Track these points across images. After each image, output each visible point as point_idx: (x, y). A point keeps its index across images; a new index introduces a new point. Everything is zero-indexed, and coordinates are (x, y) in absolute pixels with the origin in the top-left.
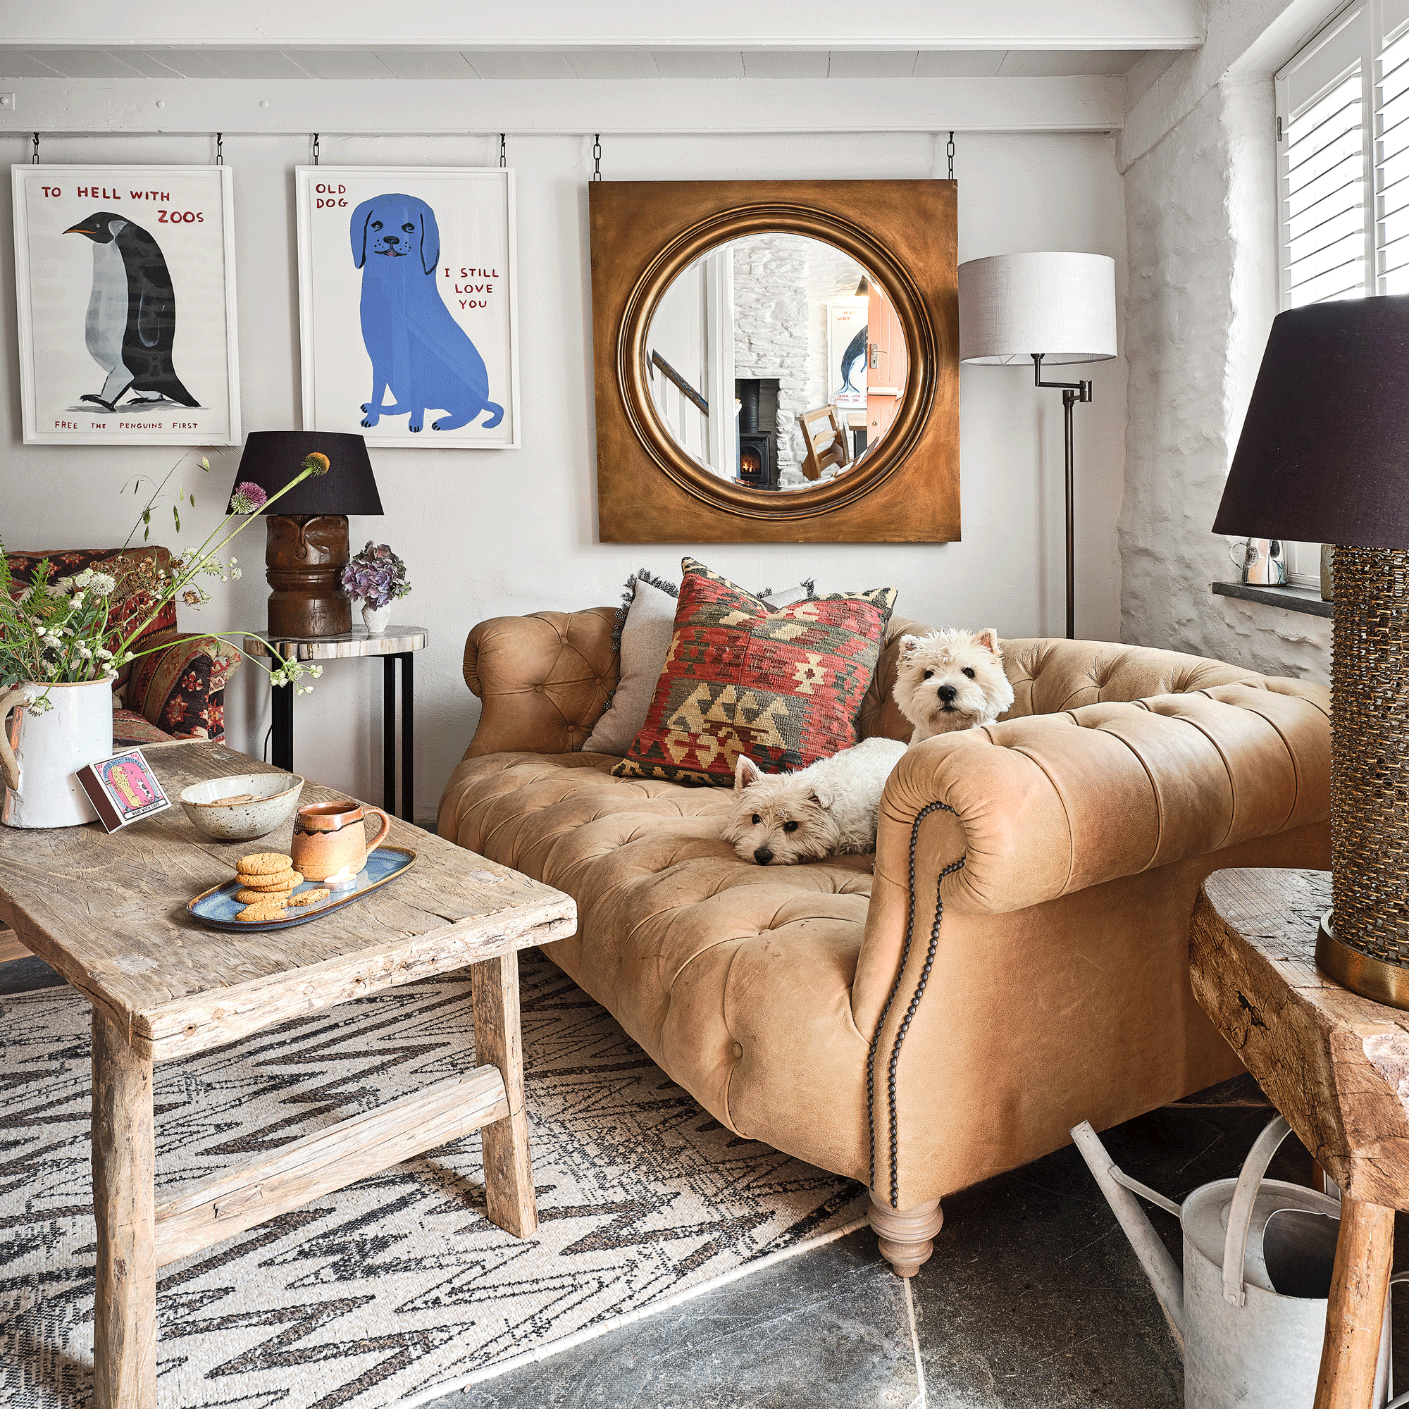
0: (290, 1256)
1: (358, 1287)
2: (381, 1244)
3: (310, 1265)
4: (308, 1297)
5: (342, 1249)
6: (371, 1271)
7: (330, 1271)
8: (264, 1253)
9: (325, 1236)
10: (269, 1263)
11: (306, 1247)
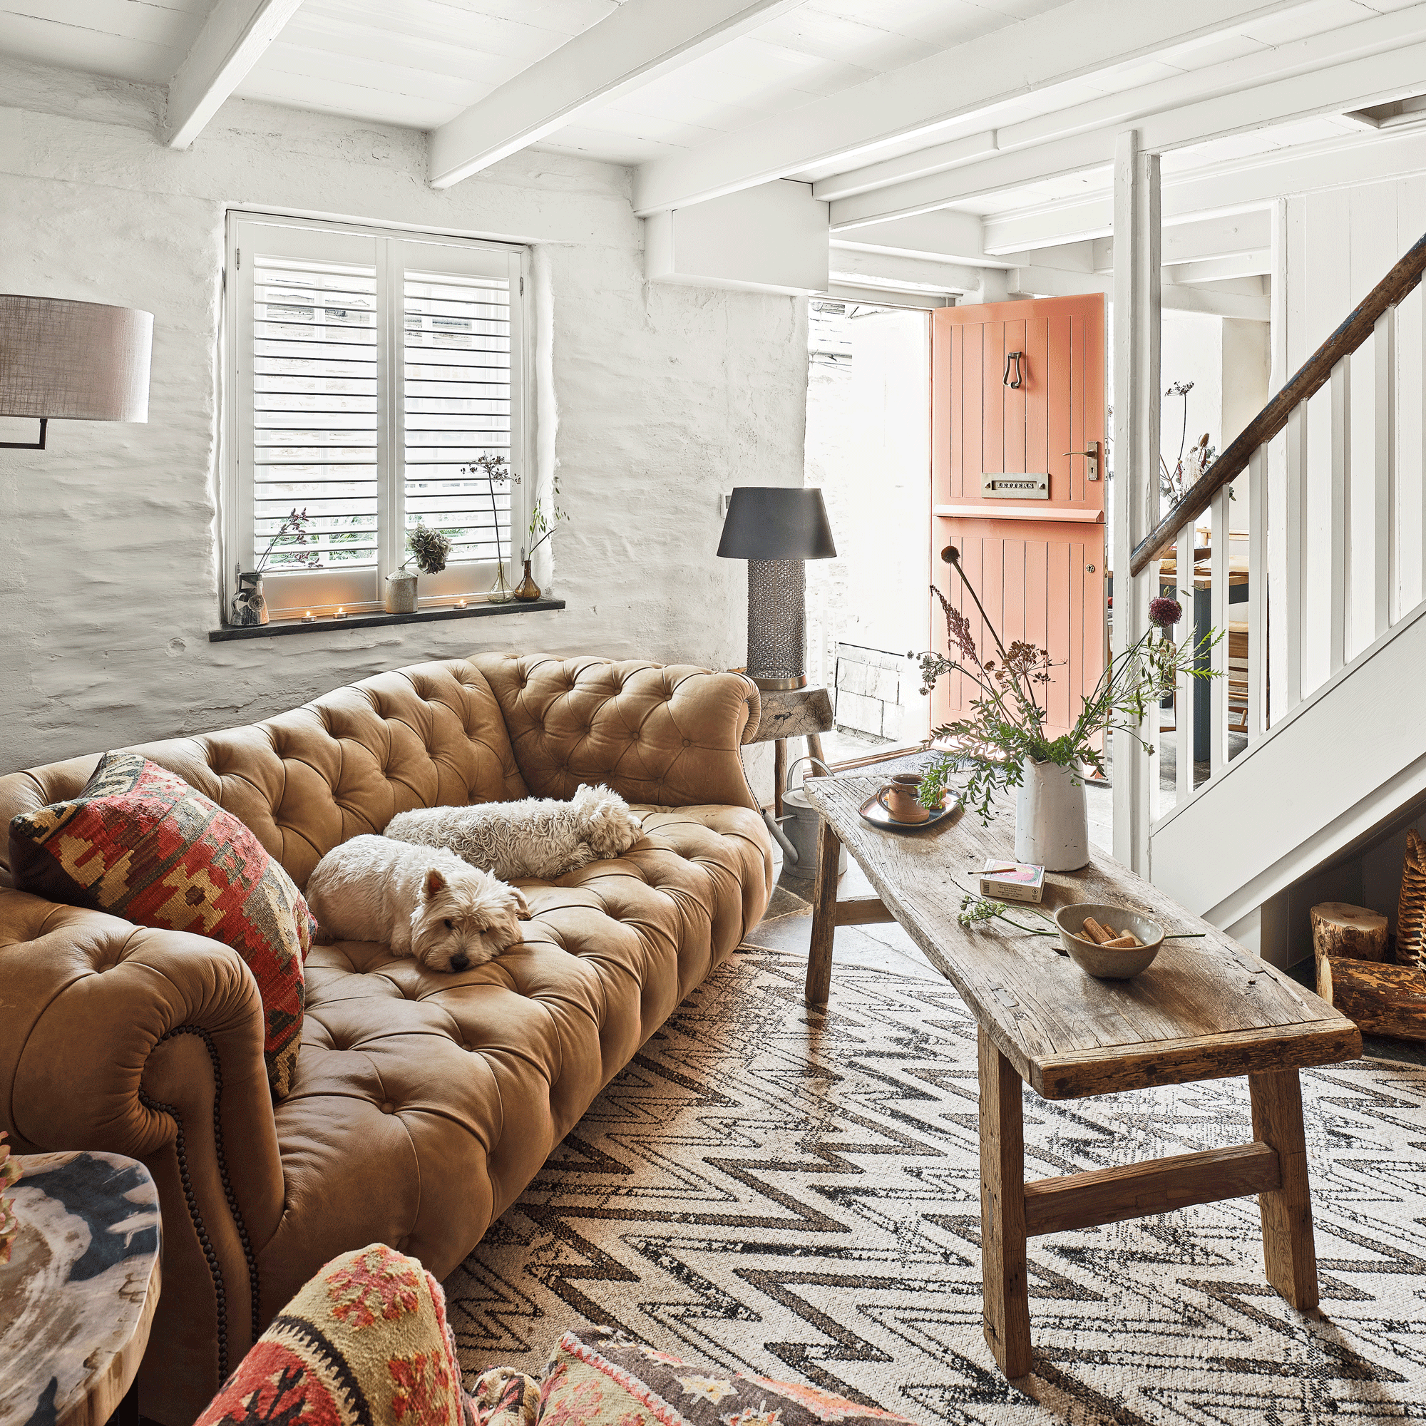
0: (942, 1058)
1: (924, 1028)
2: (899, 1041)
3: (937, 1049)
4: (948, 1035)
5: (916, 1048)
6: (914, 1031)
7: (930, 1041)
8: (951, 1067)
9: (919, 1058)
10: (953, 1061)
11: (931, 1057)
